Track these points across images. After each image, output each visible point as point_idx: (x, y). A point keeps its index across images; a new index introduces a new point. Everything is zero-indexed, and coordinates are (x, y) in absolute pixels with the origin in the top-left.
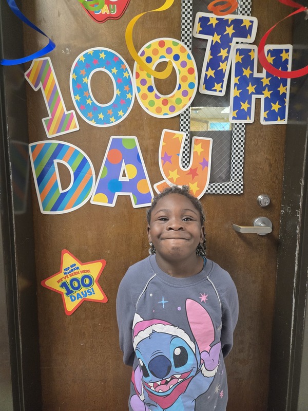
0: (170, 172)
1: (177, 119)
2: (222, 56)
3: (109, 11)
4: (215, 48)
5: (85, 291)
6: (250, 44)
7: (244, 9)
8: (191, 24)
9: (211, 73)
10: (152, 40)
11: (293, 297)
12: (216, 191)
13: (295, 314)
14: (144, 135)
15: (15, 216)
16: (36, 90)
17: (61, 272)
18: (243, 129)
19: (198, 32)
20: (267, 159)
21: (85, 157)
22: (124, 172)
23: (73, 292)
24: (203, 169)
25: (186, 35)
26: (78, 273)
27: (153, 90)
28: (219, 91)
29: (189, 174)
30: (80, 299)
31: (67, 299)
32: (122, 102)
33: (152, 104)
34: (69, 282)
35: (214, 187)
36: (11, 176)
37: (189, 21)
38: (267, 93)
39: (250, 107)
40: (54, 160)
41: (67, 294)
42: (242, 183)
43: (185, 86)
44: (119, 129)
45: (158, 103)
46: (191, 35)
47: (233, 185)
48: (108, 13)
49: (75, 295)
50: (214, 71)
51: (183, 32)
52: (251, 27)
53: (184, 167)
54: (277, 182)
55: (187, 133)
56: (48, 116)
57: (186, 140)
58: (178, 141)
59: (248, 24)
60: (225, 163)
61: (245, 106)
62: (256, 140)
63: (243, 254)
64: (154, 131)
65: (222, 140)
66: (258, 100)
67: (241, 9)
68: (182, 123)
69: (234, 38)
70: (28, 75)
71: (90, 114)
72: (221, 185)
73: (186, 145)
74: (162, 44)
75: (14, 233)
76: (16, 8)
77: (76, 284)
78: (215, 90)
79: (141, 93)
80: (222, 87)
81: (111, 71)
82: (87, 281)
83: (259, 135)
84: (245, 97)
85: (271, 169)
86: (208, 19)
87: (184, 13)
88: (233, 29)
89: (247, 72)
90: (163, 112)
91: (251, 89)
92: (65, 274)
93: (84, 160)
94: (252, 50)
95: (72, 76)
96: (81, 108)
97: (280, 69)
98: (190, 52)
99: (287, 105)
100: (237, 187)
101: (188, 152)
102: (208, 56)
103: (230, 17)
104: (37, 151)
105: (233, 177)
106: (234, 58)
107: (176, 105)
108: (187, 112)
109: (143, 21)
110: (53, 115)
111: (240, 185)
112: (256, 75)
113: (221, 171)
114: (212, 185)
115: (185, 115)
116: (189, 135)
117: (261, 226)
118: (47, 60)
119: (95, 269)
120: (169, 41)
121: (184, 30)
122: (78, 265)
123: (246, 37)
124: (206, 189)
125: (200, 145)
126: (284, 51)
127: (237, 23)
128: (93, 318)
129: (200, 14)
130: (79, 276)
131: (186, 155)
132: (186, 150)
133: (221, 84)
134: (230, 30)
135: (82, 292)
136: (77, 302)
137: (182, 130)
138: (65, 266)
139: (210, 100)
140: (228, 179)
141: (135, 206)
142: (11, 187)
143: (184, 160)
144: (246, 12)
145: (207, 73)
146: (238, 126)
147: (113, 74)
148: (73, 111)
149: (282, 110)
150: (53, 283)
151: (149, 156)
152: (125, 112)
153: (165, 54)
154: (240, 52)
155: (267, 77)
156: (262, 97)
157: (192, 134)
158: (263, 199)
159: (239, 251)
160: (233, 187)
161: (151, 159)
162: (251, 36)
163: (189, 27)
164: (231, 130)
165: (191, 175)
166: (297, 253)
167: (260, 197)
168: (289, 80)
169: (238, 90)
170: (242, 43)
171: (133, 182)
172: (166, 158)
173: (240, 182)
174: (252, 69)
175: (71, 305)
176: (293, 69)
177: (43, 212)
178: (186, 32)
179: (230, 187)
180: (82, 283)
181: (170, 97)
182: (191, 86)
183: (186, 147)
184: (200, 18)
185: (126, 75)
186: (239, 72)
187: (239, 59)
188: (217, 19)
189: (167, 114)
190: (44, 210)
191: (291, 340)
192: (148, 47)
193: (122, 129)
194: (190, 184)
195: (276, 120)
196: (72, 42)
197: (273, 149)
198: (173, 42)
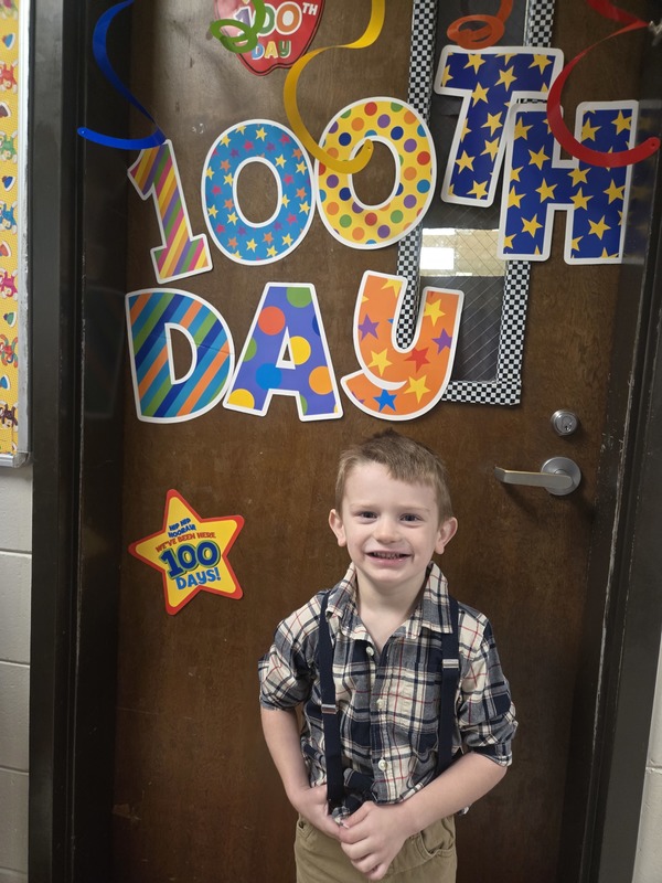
0: (373, 353)
1: (392, 251)
2: (489, 128)
3: (279, 52)
4: (477, 114)
5: (203, 573)
7: (536, 35)
8: (429, 69)
9: (467, 162)
10: (353, 102)
12: (464, 397)
14: (329, 281)
16: (144, 198)
17: (165, 531)
18: (525, 272)
19: (445, 84)
20: (575, 335)
21: (218, 322)
22: (287, 351)
23: (182, 571)
24: (440, 350)
25: (417, 90)
26: (193, 536)
27: (350, 196)
28: (481, 198)
29: (409, 359)
30: (194, 587)
31: (171, 584)
32: (292, 218)
33: (345, 222)
34: (175, 551)
35: (460, 388)
36: (83, 343)
37: (424, 64)
38: (580, 201)
39: (543, 229)
40: (166, 325)
41: (172, 574)
42: (519, 383)
43: (411, 188)
44: (281, 269)
45: (358, 221)
46: (427, 90)
47: (499, 386)
48: (276, 57)
49: (186, 577)
50: (473, 158)
51: (413, 85)
52: (549, 69)
53: (400, 345)
54: (595, 385)
55: (410, 278)
56: (162, 244)
57: (408, 292)
58: (391, 294)
59: (542, 64)
61: (530, 227)
62: (552, 297)
63: (515, 531)
64: (347, 274)
65: (481, 293)
66: (560, 215)
67: (531, 35)
68: (402, 258)
69: (514, 93)
70: (134, 173)
71: (233, 242)
72: (475, 385)
73: (408, 302)
74: (371, 109)
75: (82, 444)
77: (188, 557)
78: (474, 196)
79: (327, 201)
80: (487, 189)
81: (274, 163)
82: (208, 554)
83: (561, 286)
84: (533, 207)
85: (585, 356)
86: (465, 58)
87: (415, 48)
88: (513, 75)
89: (537, 159)
90: (366, 239)
91: (545, 191)
92: (171, 535)
93: (218, 326)
95: (206, 172)
96: (218, 230)
97: (610, 151)
98: (423, 123)
99: (623, 224)
100: (509, 391)
101: (411, 317)
102: (461, 129)
103: (508, 51)
105: (501, 371)
106: (511, 132)
107: (391, 225)
108: (413, 238)
110: (169, 244)
111: (514, 387)
112: (557, 163)
113: (478, 356)
114: (455, 383)
115: (408, 243)
116: (414, 283)
117: (554, 474)
118: (167, 145)
119: (224, 531)
120: (384, 102)
121: (413, 80)
122: (194, 521)
123: (539, 90)
124: (443, 391)
125: (437, 304)
126: (620, 113)
127: (522, 62)
128: (214, 626)
129: (450, 50)
130: (195, 543)
131: (406, 321)
132: (407, 312)
133: (485, 183)
134: (506, 78)
135: (198, 574)
136: (189, 590)
137: (401, 273)
138: (171, 521)
139: (462, 216)
140: (491, 375)
141: (303, 418)
142: (83, 362)
143: (401, 331)
144: (541, 40)
145: (458, 162)
146: (515, 267)
147: (279, 168)
148: (203, 236)
149: (612, 235)
150: (149, 550)
151: (335, 322)
152: (295, 238)
153: (376, 128)
154: (525, 118)
155: (582, 167)
156: (570, 209)
158: (563, 418)
159: (507, 524)
160: (499, 391)
161: (338, 329)
162: (547, 85)
163: (423, 74)
164: (502, 274)
165: (415, 362)
167: (558, 414)
169: (517, 194)
170: (529, 100)
171: (303, 371)
172: (368, 327)
173: (514, 380)
174: (549, 152)
175: (176, 595)
177: (142, 418)
179: (494, 390)
180: (199, 556)
181: (382, 209)
182: (423, 186)
183: (408, 307)
184: (449, 57)
185: (301, 168)
186: (521, 158)
187: (523, 132)
188: (482, 57)
189: (374, 242)
190: (143, 414)
191: (596, 720)
192: (344, 116)
193: (289, 269)
194: (411, 380)
195: (598, 255)
196: (209, 111)
197: (589, 316)
198: (393, 104)
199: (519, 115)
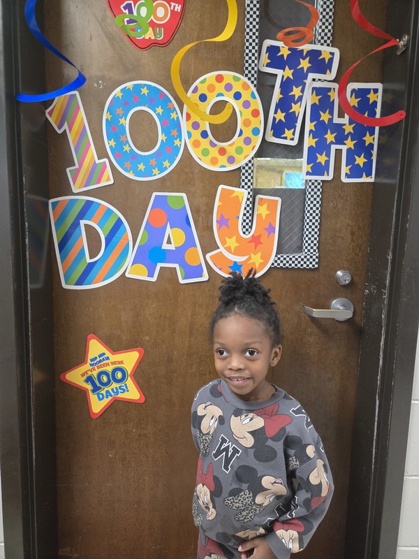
0: (227, 239)
1: (237, 172)
2: (294, 95)
3: (155, 35)
4: (286, 86)
5: (116, 388)
6: (329, 81)
7: (322, 38)
8: (256, 55)
9: (281, 116)
10: (207, 73)
11: (377, 398)
12: (284, 265)
13: (378, 419)
14: (196, 192)
15: (31, 290)
16: (60, 132)
17: (87, 363)
18: (319, 187)
19: (265, 65)
20: (348, 225)
21: (119, 218)
22: (169, 238)
23: (101, 388)
24: (269, 236)
25: (250, 68)
26: (108, 364)
27: (208, 136)
28: (290, 139)
29: (250, 242)
30: (110, 398)
31: (93, 398)
32: (169, 150)
33: (205, 152)
34: (95, 375)
35: (282, 259)
36: (27, 240)
37: (253, 51)
38: (350, 144)
39: (329, 160)
40: (81, 221)
41: (93, 391)
42: (317, 255)
43: (248, 133)
44: (163, 183)
45: (214, 152)
46: (256, 69)
47: (305, 257)
48: (153, 38)
49: (104, 392)
50: (284, 114)
51: (247, 65)
52: (331, 60)
53: (244, 233)
54: (360, 254)
55: (249, 190)
56: (75, 165)
57: (248, 199)
58: (237, 200)
59: (327, 57)
60: (296, 229)
61: (322, 159)
62: (335, 202)
63: (317, 344)
64: (208, 187)
65: (293, 200)
66: (339, 152)
67: (320, 38)
68: (243, 177)
69: (310, 74)
70: (51, 113)
71: (128, 164)
72: (291, 257)
73: (248, 206)
74: (219, 79)
75: (30, 312)
76: (38, 29)
77: (105, 379)
78: (286, 138)
79: (193, 138)
80: (294, 134)
81: (155, 111)
82: (119, 375)
83: (339, 195)
84: (322, 147)
85: (354, 238)
86: (277, 49)
87: (248, 41)
88: (309, 63)
89: (325, 117)
90: (219, 164)
91: (330, 137)
92: (91, 365)
93: (119, 222)
94: (332, 90)
95: (105, 116)
96: (117, 156)
97: (366, 115)
98: (254, 90)
99: (374, 158)
100: (311, 260)
101: (250, 215)
102: (277, 95)
103: (306, 47)
104: (60, 209)
105: (306, 248)
106: (309, 99)
107: (236, 156)
108: (250, 165)
109: (197, 50)
110: (81, 164)
111: (314, 257)
112: (336, 120)
113: (291, 239)
114: (279, 256)
115: (247, 168)
116: (251, 193)
117: (339, 309)
118: (75, 95)
119: (130, 359)
120: (228, 75)
121: (247, 61)
122: (108, 354)
123: (325, 73)
124: (272, 261)
125: (265, 206)
126: (372, 91)
127: (314, 55)
128: (125, 423)
129: (268, 43)
130: (109, 369)
131: (248, 218)
132: (248, 212)
133: (292, 130)
134: (305, 64)
135: (112, 389)
136: (106, 401)
137: (243, 187)
138: (91, 355)
139: (278, 150)
140: (300, 249)
141: (182, 281)
142: (27, 253)
143: (245, 224)
144: (325, 41)
145: (275, 116)
147: (158, 115)
148: (106, 160)
149: (368, 165)
150: (76, 377)
151: (200, 219)
152: (172, 163)
153: (224, 91)
154: (317, 91)
155: (350, 124)
156: (344, 148)
157: (256, 192)
158: (343, 275)
159: (312, 340)
160: (305, 260)
161: (203, 223)
162: (330, 71)
163: (253, 58)
164: (304, 188)
165: (254, 244)
166: (382, 343)
167: (339, 273)
168: (377, 129)
169: (313, 138)
170: (319, 80)
171: (181, 251)
172: (222, 222)
173: (314, 253)
174: (331, 113)
175: (97, 405)
176: (382, 114)
177: (65, 286)
178: (250, 65)
179: (302, 260)
180: (112, 377)
181: (230, 145)
182: (256, 131)
183: (248, 209)
184: (268, 47)
186: (315, 116)
187: (316, 100)
188: (289, 49)
189: (225, 167)
190: (66, 284)
191: (374, 453)
192: (202, 82)
193: (168, 183)
194: (252, 255)
195: (361, 177)
196: (107, 73)
197: (356, 214)
198: (234, 76)
199: (313, 89)
